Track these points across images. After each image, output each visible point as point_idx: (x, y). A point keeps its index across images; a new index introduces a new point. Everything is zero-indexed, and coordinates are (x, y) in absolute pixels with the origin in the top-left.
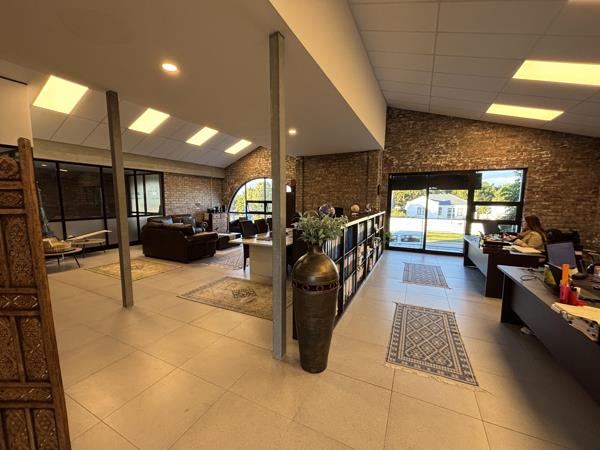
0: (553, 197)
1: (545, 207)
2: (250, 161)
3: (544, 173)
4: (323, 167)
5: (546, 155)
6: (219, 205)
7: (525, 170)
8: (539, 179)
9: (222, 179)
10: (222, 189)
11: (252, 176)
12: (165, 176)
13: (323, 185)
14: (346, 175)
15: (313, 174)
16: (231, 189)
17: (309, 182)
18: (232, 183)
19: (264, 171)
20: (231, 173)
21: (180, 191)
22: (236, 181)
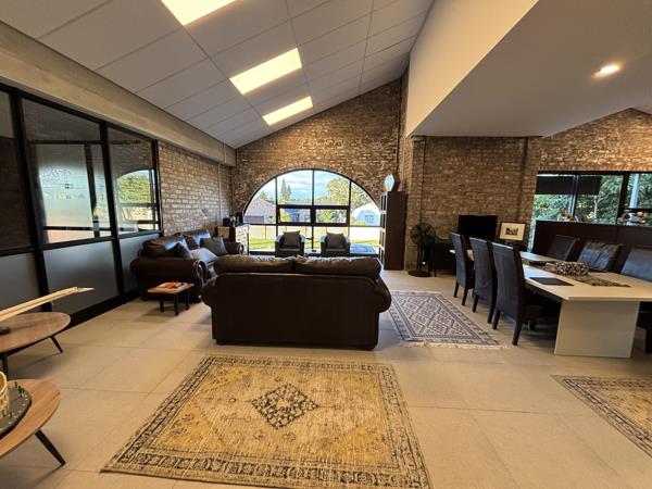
2: (288, 141)
4: (457, 155)
9: (231, 168)
10: (230, 185)
11: (290, 165)
12: (160, 148)
13: (455, 181)
14: (492, 169)
15: (439, 165)
16: (248, 185)
17: (432, 176)
18: (251, 176)
19: (314, 158)
20: (249, 158)
21: (181, 183)
22: (258, 174)
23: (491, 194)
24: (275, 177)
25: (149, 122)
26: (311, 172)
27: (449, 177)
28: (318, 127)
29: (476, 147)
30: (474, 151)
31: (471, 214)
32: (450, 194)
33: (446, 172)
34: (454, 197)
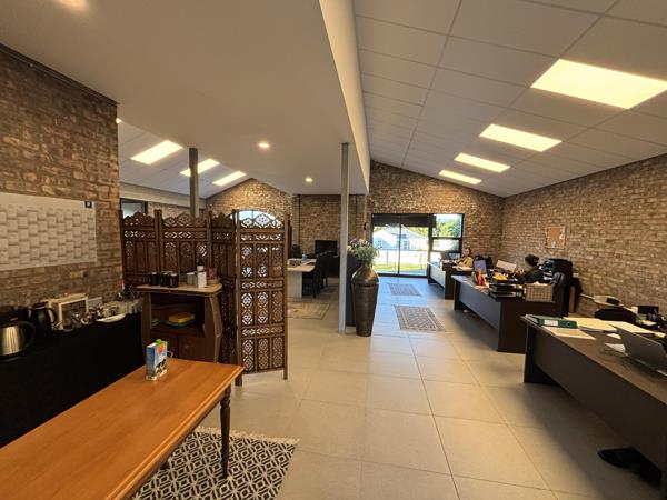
0: (479, 234)
1: (475, 241)
3: (473, 217)
4: (318, 205)
5: (474, 205)
7: (463, 215)
8: (471, 222)
11: (238, 208)
12: (149, 205)
19: (252, 204)
20: (214, 203)
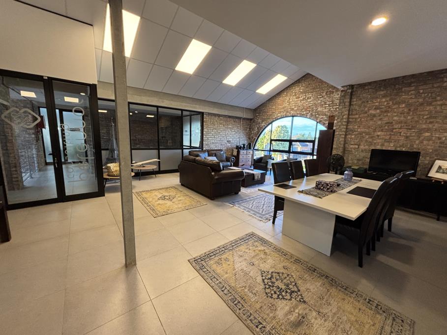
2: (279, 100)
6: (246, 143)
9: (251, 119)
10: (250, 129)
11: (279, 115)
12: (205, 116)
13: (380, 119)
14: (430, 104)
15: (365, 106)
16: (258, 128)
17: (357, 116)
18: (259, 123)
19: (292, 109)
20: (259, 113)
21: (215, 129)
22: (263, 121)
23: (428, 130)
24: (271, 123)
25: (198, 106)
26: (291, 118)
27: (374, 116)
28: (297, 89)
29: (410, 85)
30: (407, 89)
31: (398, 149)
32: (375, 131)
33: (372, 112)
34: (379, 133)
